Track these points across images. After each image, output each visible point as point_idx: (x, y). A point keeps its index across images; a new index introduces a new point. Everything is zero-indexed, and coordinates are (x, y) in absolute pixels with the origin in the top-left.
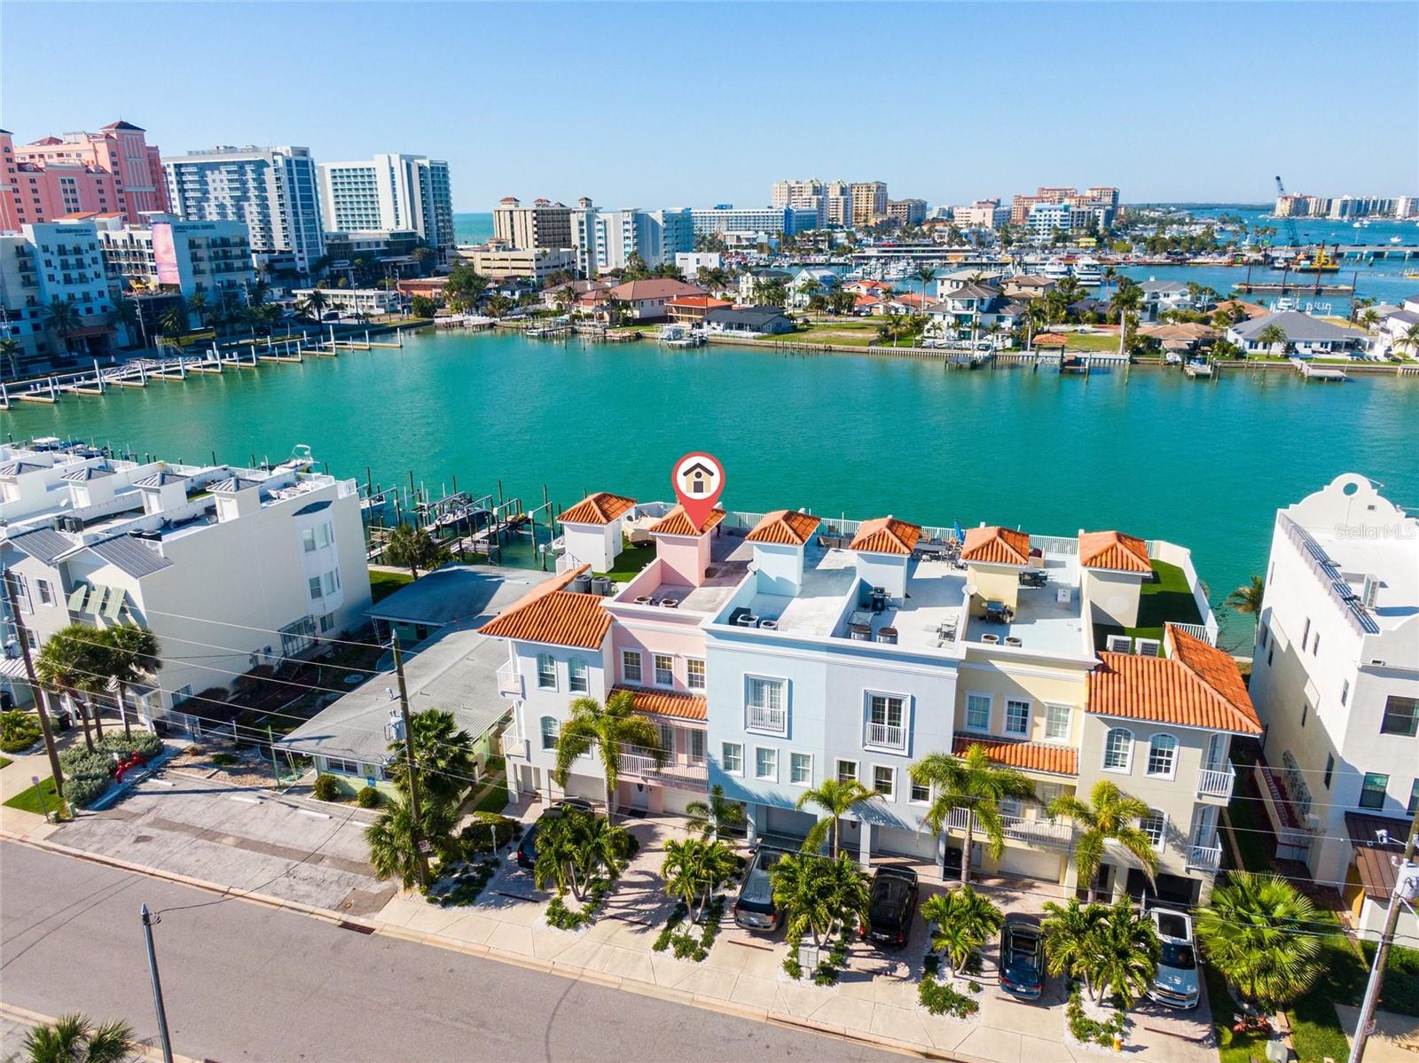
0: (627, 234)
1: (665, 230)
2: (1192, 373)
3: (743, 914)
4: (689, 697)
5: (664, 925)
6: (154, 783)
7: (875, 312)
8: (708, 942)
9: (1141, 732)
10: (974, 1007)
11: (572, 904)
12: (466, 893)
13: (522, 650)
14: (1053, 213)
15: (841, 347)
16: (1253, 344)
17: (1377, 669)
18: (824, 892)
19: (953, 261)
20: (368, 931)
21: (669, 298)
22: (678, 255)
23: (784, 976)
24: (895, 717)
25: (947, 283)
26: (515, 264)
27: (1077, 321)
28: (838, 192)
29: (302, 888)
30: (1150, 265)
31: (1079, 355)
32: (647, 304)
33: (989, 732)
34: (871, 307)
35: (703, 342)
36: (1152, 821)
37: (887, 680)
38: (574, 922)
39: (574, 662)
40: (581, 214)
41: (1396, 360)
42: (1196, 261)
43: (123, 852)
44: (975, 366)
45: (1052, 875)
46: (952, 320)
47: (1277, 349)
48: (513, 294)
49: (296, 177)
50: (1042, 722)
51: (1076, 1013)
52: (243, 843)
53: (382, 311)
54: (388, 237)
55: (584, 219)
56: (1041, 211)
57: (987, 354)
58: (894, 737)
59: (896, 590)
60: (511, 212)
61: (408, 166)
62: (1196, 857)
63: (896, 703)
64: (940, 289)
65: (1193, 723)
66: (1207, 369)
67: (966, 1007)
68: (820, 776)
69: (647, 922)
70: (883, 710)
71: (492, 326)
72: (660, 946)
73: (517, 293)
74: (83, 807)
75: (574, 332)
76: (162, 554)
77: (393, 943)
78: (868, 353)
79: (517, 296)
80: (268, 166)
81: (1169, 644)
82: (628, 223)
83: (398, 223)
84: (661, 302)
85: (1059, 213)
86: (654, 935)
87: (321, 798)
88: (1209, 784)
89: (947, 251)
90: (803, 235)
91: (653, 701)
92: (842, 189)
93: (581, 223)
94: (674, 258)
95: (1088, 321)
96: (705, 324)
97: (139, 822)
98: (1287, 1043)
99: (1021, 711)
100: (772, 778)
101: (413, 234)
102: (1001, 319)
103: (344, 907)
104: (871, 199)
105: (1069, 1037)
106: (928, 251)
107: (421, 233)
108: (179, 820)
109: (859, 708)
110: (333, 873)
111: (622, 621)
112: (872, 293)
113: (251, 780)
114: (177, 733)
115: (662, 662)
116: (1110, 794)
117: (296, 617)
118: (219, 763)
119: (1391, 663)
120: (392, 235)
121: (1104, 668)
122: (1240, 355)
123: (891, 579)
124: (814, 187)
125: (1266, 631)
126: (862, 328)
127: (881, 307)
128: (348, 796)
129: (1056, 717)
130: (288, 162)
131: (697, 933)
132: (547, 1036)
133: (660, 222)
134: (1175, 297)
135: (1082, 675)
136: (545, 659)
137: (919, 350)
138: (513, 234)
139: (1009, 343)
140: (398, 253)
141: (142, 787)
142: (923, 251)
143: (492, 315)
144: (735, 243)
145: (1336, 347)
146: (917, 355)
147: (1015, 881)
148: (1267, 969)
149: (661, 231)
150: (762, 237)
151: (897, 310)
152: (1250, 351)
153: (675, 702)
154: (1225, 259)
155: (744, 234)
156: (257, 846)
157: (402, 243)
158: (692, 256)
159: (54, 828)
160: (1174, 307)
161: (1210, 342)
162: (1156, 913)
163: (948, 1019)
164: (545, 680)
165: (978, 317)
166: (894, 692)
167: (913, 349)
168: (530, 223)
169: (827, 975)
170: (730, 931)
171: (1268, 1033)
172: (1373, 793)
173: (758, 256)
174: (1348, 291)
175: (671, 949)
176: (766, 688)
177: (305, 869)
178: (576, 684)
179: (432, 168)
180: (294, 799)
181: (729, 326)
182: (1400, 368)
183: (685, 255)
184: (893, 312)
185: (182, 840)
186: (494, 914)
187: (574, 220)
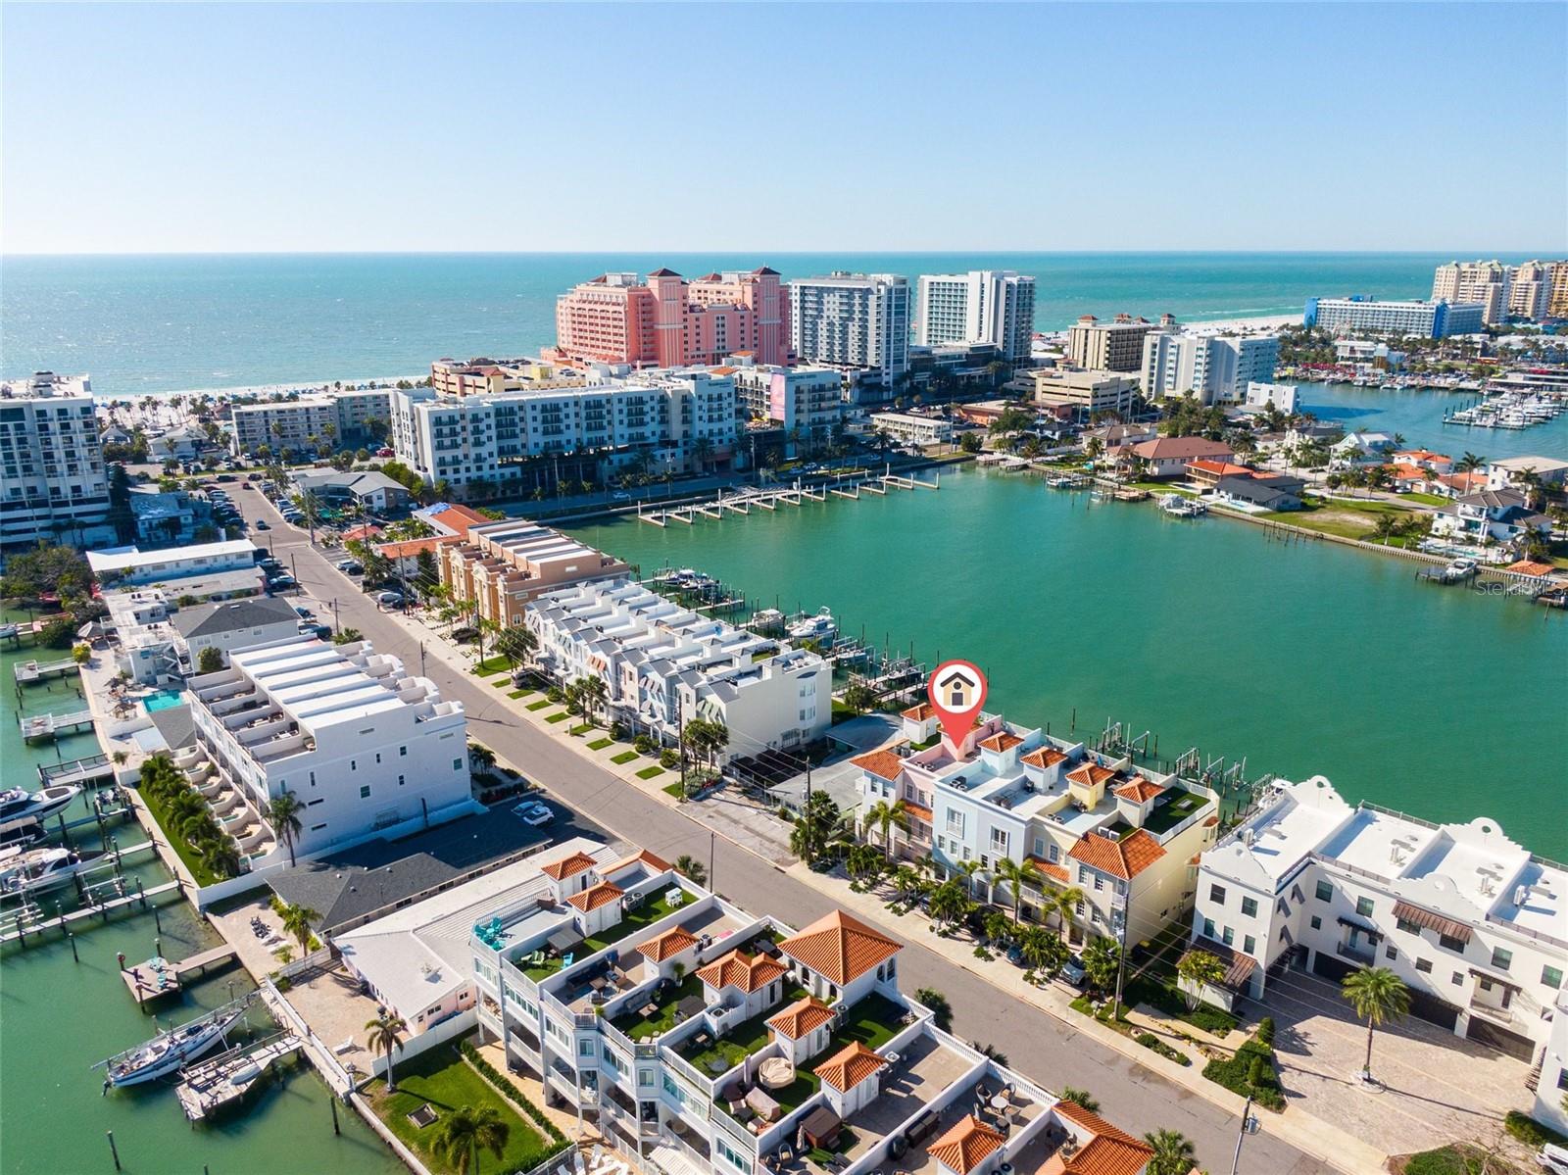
0: (1199, 360)
1: (1241, 357)
4: (929, 811)
5: (893, 901)
6: (717, 795)
7: (1415, 489)
8: (906, 911)
9: (1093, 871)
10: (992, 960)
11: (861, 884)
12: (823, 869)
13: (866, 774)
15: (1333, 537)
17: (1207, 870)
20: (784, 872)
21: (1191, 459)
22: (1251, 384)
23: (927, 929)
24: (1003, 840)
25: (1500, 470)
26: (1073, 391)
28: (1530, 275)
32: (1168, 462)
33: (1039, 856)
34: (1412, 484)
35: (1204, 512)
36: (1097, 911)
37: (998, 822)
38: (859, 890)
39: (885, 784)
43: (702, 820)
44: (1442, 579)
48: (1054, 434)
49: (893, 303)
50: (1061, 856)
51: (1030, 973)
52: (747, 828)
53: (936, 442)
54: (968, 350)
55: (1158, 342)
57: (1462, 572)
58: (1002, 849)
59: (1039, 783)
60: (1087, 331)
61: (998, 283)
62: (1112, 932)
63: (1003, 834)
65: (1109, 871)
67: (990, 959)
68: (974, 858)
69: (888, 900)
70: (998, 835)
71: (1025, 467)
72: (887, 908)
73: (1057, 434)
74: (691, 798)
75: (1092, 484)
76: (737, 693)
77: (791, 878)
78: (1357, 546)
79: (1056, 437)
80: (872, 293)
82: (1201, 349)
83: (979, 336)
84: (1183, 461)
86: (888, 903)
87: (780, 818)
88: (1116, 899)
91: (914, 809)
92: (1537, 272)
93: (1155, 346)
94: (1246, 386)
96: (1215, 491)
97: (710, 809)
99: (1055, 850)
100: (956, 855)
101: (992, 347)
102: (1513, 530)
103: (777, 861)
105: (1020, 978)
107: (1000, 345)
108: (725, 812)
109: (989, 833)
110: (777, 848)
111: (907, 771)
113: (755, 803)
114: (729, 775)
115: (921, 793)
117: (790, 729)
118: (744, 792)
119: (1213, 869)
120: (971, 349)
121: (1085, 840)
123: (1037, 779)
124: (1493, 273)
126: (1379, 510)
127: (1423, 484)
128: (791, 820)
130: (890, 291)
131: (904, 907)
133: (1238, 351)
135: (1076, 840)
136: (874, 780)
138: (1085, 355)
140: (975, 365)
141: (713, 796)
143: (1027, 456)
144: (1347, 355)
146: (1406, 557)
148: (1099, 971)
149: (1236, 358)
151: (1440, 491)
153: (923, 812)
155: (1360, 345)
156: (751, 831)
157: (980, 356)
158: (1265, 388)
159: (679, 804)
164: (874, 789)
165: (1485, 526)
166: (1003, 829)
167: (1403, 551)
168: (1104, 342)
169: (945, 934)
170: (917, 911)
171: (1094, 998)
172: (1210, 929)
173: (1369, 370)
175: (891, 910)
176: (956, 816)
177: (767, 844)
178: (885, 793)
179: (1019, 285)
180: (771, 816)
181: (1236, 497)
183: (1257, 386)
184: (1436, 492)
185: (725, 821)
186: (832, 880)
187: (1148, 341)
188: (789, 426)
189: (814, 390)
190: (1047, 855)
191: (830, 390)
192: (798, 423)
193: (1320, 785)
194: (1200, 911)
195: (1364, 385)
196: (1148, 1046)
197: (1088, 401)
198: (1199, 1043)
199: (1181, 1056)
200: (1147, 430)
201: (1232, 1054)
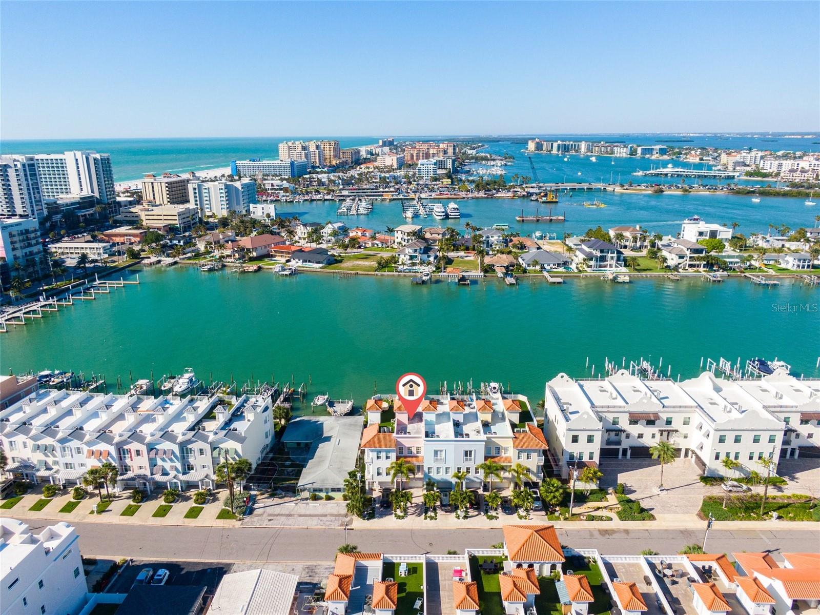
0: (222, 195)
1: (243, 192)
2: (508, 283)
3: (443, 508)
4: (418, 457)
5: (424, 514)
6: (256, 506)
7: (367, 246)
8: (436, 516)
9: (524, 451)
10: (498, 518)
11: (400, 514)
12: (371, 516)
13: (372, 451)
14: (429, 166)
15: (362, 272)
16: (529, 265)
17: (569, 430)
18: (465, 498)
19: (387, 198)
20: (353, 529)
21: (269, 246)
22: (251, 205)
23: (457, 519)
24: (470, 455)
25: (399, 232)
26: (164, 218)
27: (457, 250)
28: (315, 148)
29: (328, 523)
30: (478, 198)
31: (464, 274)
32: (259, 249)
33: (491, 455)
34: (365, 243)
35: (296, 271)
36: (528, 470)
37: (468, 447)
38: (403, 517)
39: (387, 452)
40: (194, 184)
41: (580, 271)
42: (498, 195)
43: (268, 524)
44: (424, 282)
45: (507, 486)
46: (409, 257)
47: (538, 268)
48: (179, 242)
49: (28, 173)
50: (503, 451)
51: (519, 515)
52: (300, 516)
54: (79, 199)
55: (196, 187)
56: (423, 165)
57: (428, 277)
58: (470, 460)
59: (461, 420)
60: (152, 183)
61: (87, 159)
62: (538, 477)
63: (471, 452)
64: (396, 235)
65: (535, 448)
66: (513, 281)
67: (497, 518)
68: (453, 471)
69: (419, 515)
70: (467, 454)
71: (176, 263)
72: (426, 519)
73: (182, 242)
74: (244, 515)
75: (224, 266)
77: (361, 531)
78: (374, 274)
79: (182, 243)
80: (11, 167)
81: (527, 429)
82: (222, 189)
83: (82, 190)
84: (266, 248)
85: (432, 166)
86: (423, 517)
87: (313, 500)
88: (539, 460)
89: (383, 192)
90: (304, 178)
91: (408, 459)
92: (317, 145)
93: (195, 189)
94: (249, 206)
95: (462, 250)
96: (292, 260)
97: (264, 516)
98: (559, 512)
99: (498, 449)
100: (441, 474)
101: (92, 197)
102: (429, 257)
103: (342, 525)
104: (332, 150)
105: (519, 520)
106: (374, 192)
107: (97, 195)
108: (275, 513)
109: (463, 453)
110: (333, 518)
111: (399, 440)
112: (364, 235)
113: (286, 499)
114: (252, 489)
115: (409, 449)
116: (519, 466)
117: (261, 446)
118: (272, 496)
119: (572, 428)
120: (81, 198)
121: (516, 438)
122: (525, 271)
123: (460, 418)
124: (302, 146)
125: (546, 415)
126: (366, 257)
127: (370, 243)
128: (321, 498)
129: (506, 449)
130: (24, 165)
131: (433, 514)
133: (240, 188)
134: (496, 237)
135: (511, 439)
136: (378, 452)
137: (397, 273)
138: (154, 195)
139: (434, 269)
140: (84, 208)
142: (371, 192)
143: (175, 256)
144: (270, 187)
145: (559, 265)
146: (396, 275)
147: (501, 489)
148: (554, 497)
149: (240, 193)
150: (285, 184)
151: (377, 245)
152: (528, 268)
153: (414, 459)
154: (510, 194)
155: (275, 182)
156: (305, 515)
157: (87, 202)
158: (259, 206)
159: (241, 522)
160: (496, 242)
161: (513, 266)
162: (531, 490)
163: (494, 521)
164: (378, 458)
165: (419, 256)
166: (470, 449)
167: (395, 273)
168: (164, 189)
169: (466, 517)
170: (440, 512)
171: (555, 511)
172: (572, 457)
173: (284, 194)
174: (562, 220)
175: (428, 519)
176: (439, 452)
177: (324, 518)
178: (387, 458)
179: (101, 159)
180: (305, 502)
181: (305, 261)
182: (581, 275)
183: (255, 206)
184: (376, 246)
185: (283, 518)
186: (382, 519)
187: (190, 187)
188: (10, 260)
189: (21, 233)
190: (493, 453)
191: (33, 232)
192: (16, 258)
193: (562, 377)
194: (567, 450)
195: (286, 201)
196: (593, 520)
197: (177, 222)
198: (605, 508)
199: (607, 517)
200: (230, 234)
201: (619, 506)
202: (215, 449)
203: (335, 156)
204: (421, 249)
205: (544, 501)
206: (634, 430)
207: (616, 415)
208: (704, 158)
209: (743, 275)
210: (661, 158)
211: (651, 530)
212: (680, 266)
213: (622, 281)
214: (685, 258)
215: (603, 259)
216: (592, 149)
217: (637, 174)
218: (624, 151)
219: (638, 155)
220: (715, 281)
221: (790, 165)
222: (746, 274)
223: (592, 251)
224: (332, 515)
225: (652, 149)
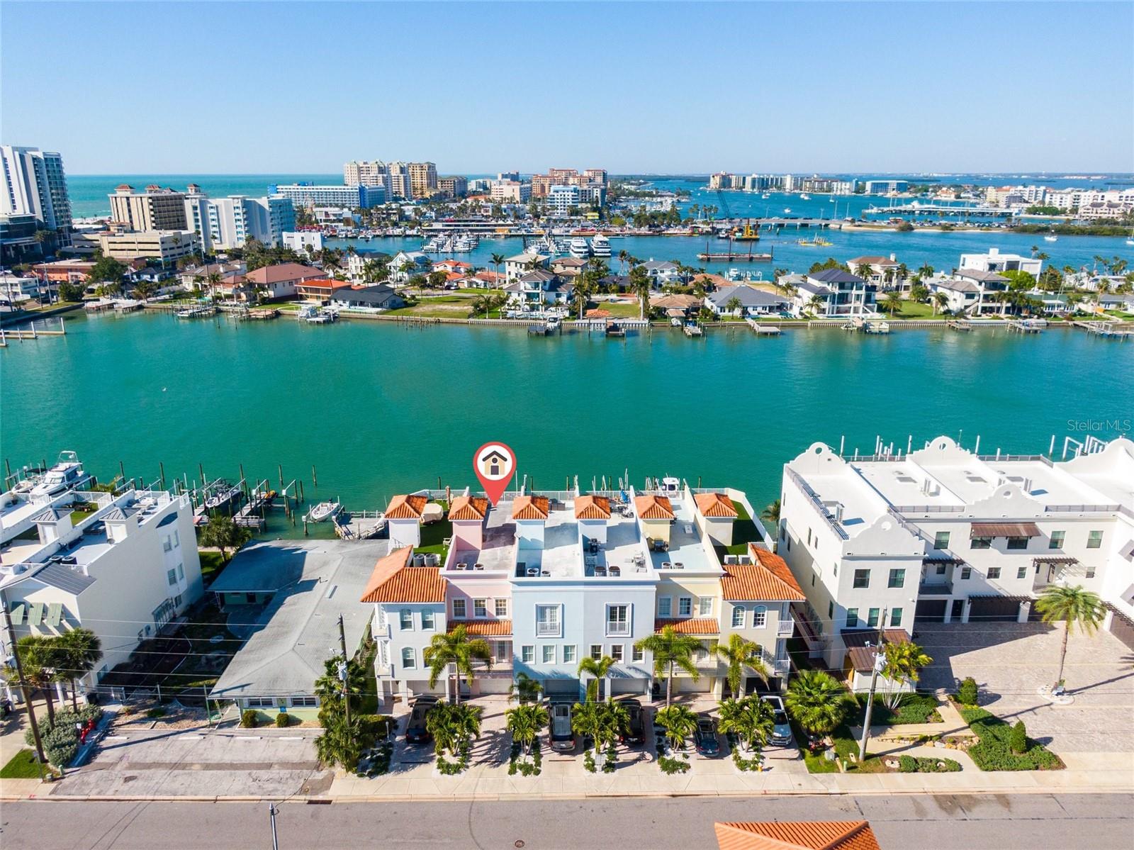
0: (238, 217)
1: (271, 213)
2: (689, 334)
3: (556, 744)
4: (497, 622)
5: (510, 760)
6: (109, 740)
7: (461, 286)
8: (538, 764)
9: (749, 606)
10: (688, 767)
11: (449, 758)
12: (380, 767)
13: (389, 609)
14: (566, 193)
15: (447, 320)
16: (722, 309)
17: (850, 557)
18: (607, 721)
19: (501, 233)
20: (329, 802)
21: (297, 281)
22: (285, 234)
23: (588, 773)
24: (622, 617)
25: (513, 264)
26: (141, 246)
27: (606, 292)
28: (398, 171)
29: (270, 786)
30: (639, 235)
31: (616, 321)
32: (279, 285)
33: (671, 616)
34: (458, 282)
35: (336, 318)
36: (758, 650)
37: (616, 597)
38: (457, 769)
39: (426, 611)
40: (194, 201)
41: (806, 317)
42: (669, 232)
43: (117, 789)
44: (548, 333)
45: (706, 688)
46: (525, 297)
47: (737, 312)
48: (152, 277)
50: (698, 607)
51: (737, 758)
52: (207, 767)
53: (28, 297)
54: (7, 221)
55: (198, 204)
56: (557, 192)
57: (556, 324)
58: (622, 628)
59: (602, 539)
60: (128, 198)
61: (22, 157)
62: (779, 666)
63: (623, 609)
64: (508, 269)
65: (775, 599)
66: (698, 331)
67: (685, 767)
68: (582, 654)
69: (499, 762)
70: (615, 613)
71: (140, 307)
72: (512, 772)
73: (156, 277)
74: (67, 767)
75: (219, 311)
76: (86, 574)
77: (348, 806)
78: (467, 323)
79: (156, 279)
81: (751, 555)
82: (238, 208)
83: (14, 207)
84: (291, 283)
85: (570, 194)
86: (506, 767)
87: (247, 726)
88: (782, 627)
89: (495, 226)
90: (378, 209)
91: (475, 628)
92: (401, 168)
93: (195, 208)
94: (281, 236)
95: (613, 292)
96: (333, 301)
97: (118, 768)
98: (833, 750)
99: (687, 603)
100: (553, 662)
101: (31, 218)
102: (558, 296)
103: (303, 791)
104: (425, 176)
105: (737, 771)
106: (481, 226)
107: (39, 216)
108: (149, 760)
109: (604, 613)
110: (285, 773)
111: (453, 582)
112: (456, 271)
113: (186, 724)
114: (107, 700)
115: (479, 603)
116: (737, 641)
117: (161, 601)
118: (153, 716)
119: (856, 554)
121: (728, 575)
122: (716, 317)
123: (599, 533)
124: (379, 168)
125: (784, 531)
126: (456, 301)
127: (465, 282)
128: (267, 722)
129: (705, 603)
131: (530, 760)
132: (472, 834)
133: (267, 207)
134: (668, 273)
135: (717, 580)
136: (405, 611)
137: (505, 321)
138: (130, 217)
139: (567, 314)
140: (18, 235)
141: (103, 744)
142: (478, 226)
143: (140, 298)
144: (324, 218)
145: (771, 309)
146: (504, 324)
147: (689, 695)
148: (823, 715)
149: (268, 214)
150: (346, 213)
151: (477, 284)
152: (722, 314)
153: (490, 627)
154: (687, 231)
156: (220, 766)
157: (22, 227)
158: (297, 236)
159: (53, 785)
160: (667, 280)
161: (696, 309)
162: (765, 698)
163: (678, 775)
164: (405, 625)
165: (543, 296)
166: (622, 603)
167: (501, 320)
168: (147, 208)
169: (610, 767)
170: (548, 754)
171: (825, 748)
172: (852, 619)
173: (345, 228)
174: (768, 258)
175: (519, 772)
176: (548, 611)
177: (264, 774)
178: (426, 624)
179: (46, 159)
180: (227, 731)
181: (353, 303)
182: (809, 323)
183: (290, 234)
184: (475, 286)
185: (160, 773)
186: (404, 775)
187: (188, 205)
190: (675, 612)
193: (819, 451)
194: (840, 604)
195: (346, 237)
196: (915, 771)
197: (159, 254)
198: (940, 737)
199: (948, 762)
200: (238, 267)
201: (969, 732)
202: (15, 605)
203: (429, 185)
204: (545, 283)
205: (795, 725)
206: (980, 560)
207: (942, 527)
208: (962, 195)
209: (1071, 323)
210: (900, 196)
211: (1063, 796)
212: (967, 310)
213: (877, 331)
214: (976, 298)
215: (843, 299)
216: (801, 185)
217: (870, 211)
218: (848, 187)
219: (866, 193)
220: (1028, 332)
221: (1091, 198)
222: (1076, 322)
223: (826, 285)
224: (284, 765)
225: (887, 184)
